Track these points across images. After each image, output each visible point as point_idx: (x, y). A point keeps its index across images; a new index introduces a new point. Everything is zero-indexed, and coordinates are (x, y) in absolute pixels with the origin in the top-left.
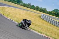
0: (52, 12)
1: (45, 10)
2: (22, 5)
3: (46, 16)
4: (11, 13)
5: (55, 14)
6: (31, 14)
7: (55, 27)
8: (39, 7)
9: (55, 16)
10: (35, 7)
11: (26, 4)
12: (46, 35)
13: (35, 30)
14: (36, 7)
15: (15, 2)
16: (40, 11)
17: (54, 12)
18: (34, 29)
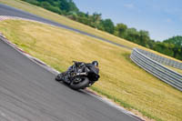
0: (167, 45)
1: (145, 36)
2: (74, 19)
3: (146, 54)
4: (40, 41)
5: (173, 49)
6: (101, 46)
7: (173, 91)
8: (126, 27)
9: (174, 57)
10: (115, 25)
11: (87, 15)
12: (144, 115)
13: (108, 97)
14: (119, 25)
15: (55, 6)
16: (129, 40)
17: (173, 46)
18: (105, 95)
